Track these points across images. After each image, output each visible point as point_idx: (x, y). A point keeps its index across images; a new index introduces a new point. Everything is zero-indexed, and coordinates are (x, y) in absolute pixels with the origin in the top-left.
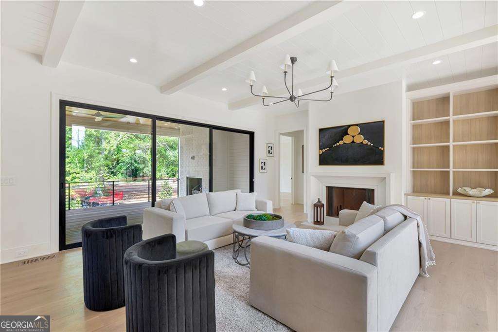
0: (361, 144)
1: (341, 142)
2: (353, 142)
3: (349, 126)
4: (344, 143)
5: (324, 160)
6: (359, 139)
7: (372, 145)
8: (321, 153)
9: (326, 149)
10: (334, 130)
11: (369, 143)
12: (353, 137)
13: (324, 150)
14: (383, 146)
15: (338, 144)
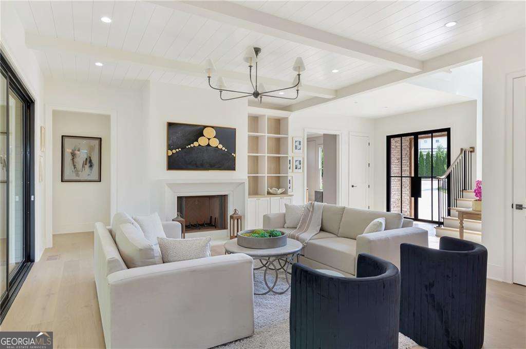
0: (216, 148)
1: (196, 144)
2: (209, 145)
3: (205, 127)
4: (199, 145)
5: (173, 164)
6: (215, 143)
7: (226, 150)
8: (170, 153)
9: (177, 150)
10: (188, 129)
11: (224, 149)
12: (209, 139)
13: (174, 151)
14: (235, 153)
15: (192, 145)
